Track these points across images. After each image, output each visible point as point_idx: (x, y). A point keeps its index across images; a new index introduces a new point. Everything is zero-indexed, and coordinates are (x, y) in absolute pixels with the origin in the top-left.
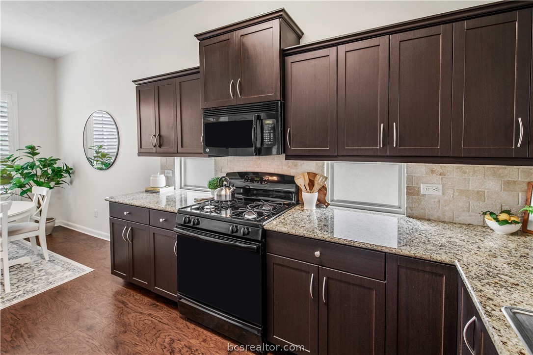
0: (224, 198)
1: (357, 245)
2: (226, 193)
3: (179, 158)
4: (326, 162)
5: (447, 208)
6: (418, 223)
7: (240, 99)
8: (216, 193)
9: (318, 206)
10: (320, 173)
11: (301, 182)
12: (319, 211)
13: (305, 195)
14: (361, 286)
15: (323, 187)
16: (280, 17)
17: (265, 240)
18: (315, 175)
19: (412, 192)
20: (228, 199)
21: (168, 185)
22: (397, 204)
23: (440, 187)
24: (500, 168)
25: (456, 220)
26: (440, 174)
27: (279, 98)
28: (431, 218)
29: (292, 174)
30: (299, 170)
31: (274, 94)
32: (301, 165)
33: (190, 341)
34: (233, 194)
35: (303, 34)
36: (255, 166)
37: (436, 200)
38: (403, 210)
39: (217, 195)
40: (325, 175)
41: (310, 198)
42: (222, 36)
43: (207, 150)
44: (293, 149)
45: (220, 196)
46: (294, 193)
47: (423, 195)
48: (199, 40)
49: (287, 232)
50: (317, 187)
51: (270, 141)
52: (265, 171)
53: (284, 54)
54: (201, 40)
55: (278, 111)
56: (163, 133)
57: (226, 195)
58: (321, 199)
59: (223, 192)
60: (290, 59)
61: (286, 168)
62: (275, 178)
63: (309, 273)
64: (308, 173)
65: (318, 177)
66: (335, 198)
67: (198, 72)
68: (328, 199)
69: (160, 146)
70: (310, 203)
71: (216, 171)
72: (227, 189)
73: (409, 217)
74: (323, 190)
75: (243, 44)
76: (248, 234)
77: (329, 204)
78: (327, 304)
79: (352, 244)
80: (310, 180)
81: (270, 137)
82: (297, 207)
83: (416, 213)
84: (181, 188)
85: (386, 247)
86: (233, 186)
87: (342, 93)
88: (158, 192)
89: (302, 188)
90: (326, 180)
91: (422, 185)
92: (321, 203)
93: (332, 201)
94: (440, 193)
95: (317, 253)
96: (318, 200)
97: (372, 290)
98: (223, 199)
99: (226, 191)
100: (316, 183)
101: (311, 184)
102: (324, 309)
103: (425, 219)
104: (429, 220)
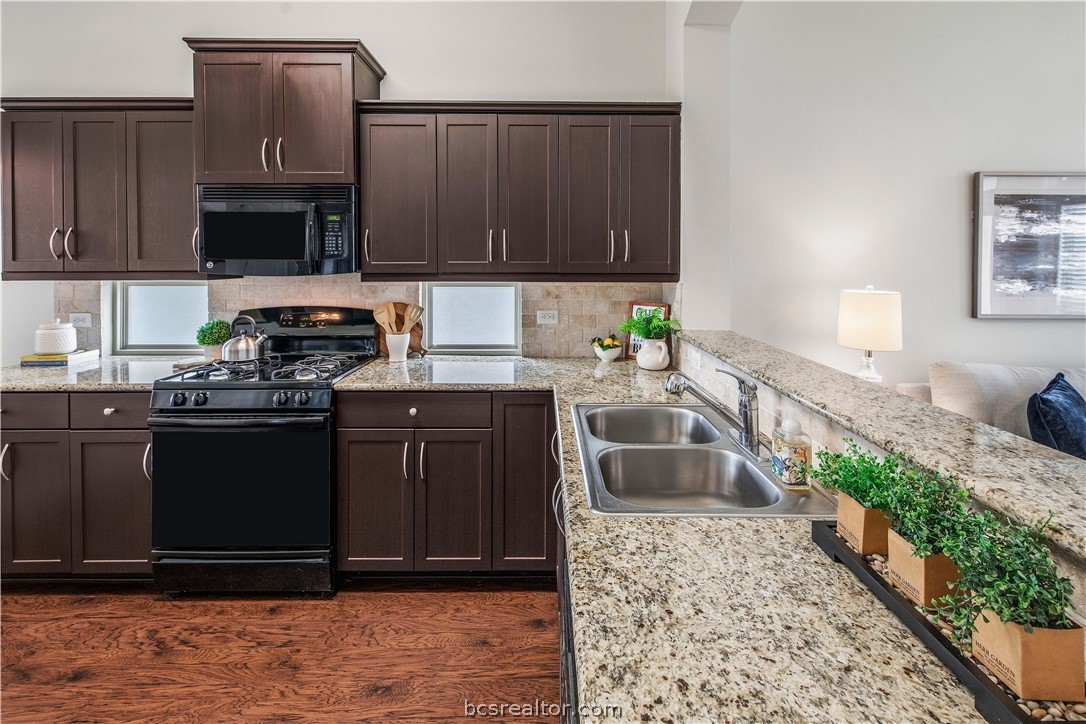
0: (245, 356)
1: (461, 388)
2: (247, 347)
3: (110, 283)
4: (420, 283)
5: (562, 340)
6: (533, 361)
7: (282, 173)
8: (227, 349)
9: (409, 356)
10: (413, 303)
11: (384, 318)
12: (412, 361)
13: (391, 339)
14: (466, 442)
15: (418, 324)
16: (353, 51)
17: (336, 409)
18: (405, 306)
19: (528, 322)
20: (252, 357)
21: (83, 346)
22: (513, 343)
23: (556, 313)
24: (608, 287)
25: (572, 354)
26: (557, 297)
27: (351, 179)
28: (548, 355)
29: (368, 307)
30: (381, 298)
31: (343, 173)
32: (383, 291)
33: (191, 621)
34: (262, 348)
35: (385, 74)
36: (300, 296)
37: (552, 331)
38: (519, 350)
39: (230, 351)
40: (421, 305)
41: (398, 342)
42: (246, 54)
43: (210, 265)
44: (373, 262)
45: (237, 352)
46: (372, 337)
47: (540, 326)
48: (192, 48)
49: (370, 389)
50: (408, 325)
51: (337, 250)
52: (319, 304)
53: (360, 109)
54: (198, 50)
55: (350, 199)
56: (83, 227)
57: (248, 351)
58: (415, 345)
59: (242, 345)
60: (369, 119)
61: (357, 297)
62: (336, 316)
63: (402, 443)
64: (395, 304)
65: (409, 309)
66: (435, 343)
67: (191, 108)
68: (425, 344)
69: (76, 255)
70: (398, 351)
71: (211, 309)
72: (250, 340)
73: (525, 357)
74: (417, 329)
75: (288, 79)
76: (307, 402)
77: (426, 352)
78: (426, 480)
79: (456, 388)
80: (397, 314)
81: (337, 244)
82: (378, 361)
83: (532, 351)
84: (114, 353)
85: (492, 385)
86: (262, 333)
87: (442, 183)
88: (63, 364)
89: (386, 327)
90: (421, 313)
91: (538, 313)
92: (415, 351)
93: (430, 347)
94: (556, 322)
95: (413, 411)
96: (410, 347)
97: (477, 442)
98: (242, 357)
99: (247, 342)
100: (407, 318)
101: (400, 321)
102: (421, 489)
103: (541, 357)
104: (545, 357)
